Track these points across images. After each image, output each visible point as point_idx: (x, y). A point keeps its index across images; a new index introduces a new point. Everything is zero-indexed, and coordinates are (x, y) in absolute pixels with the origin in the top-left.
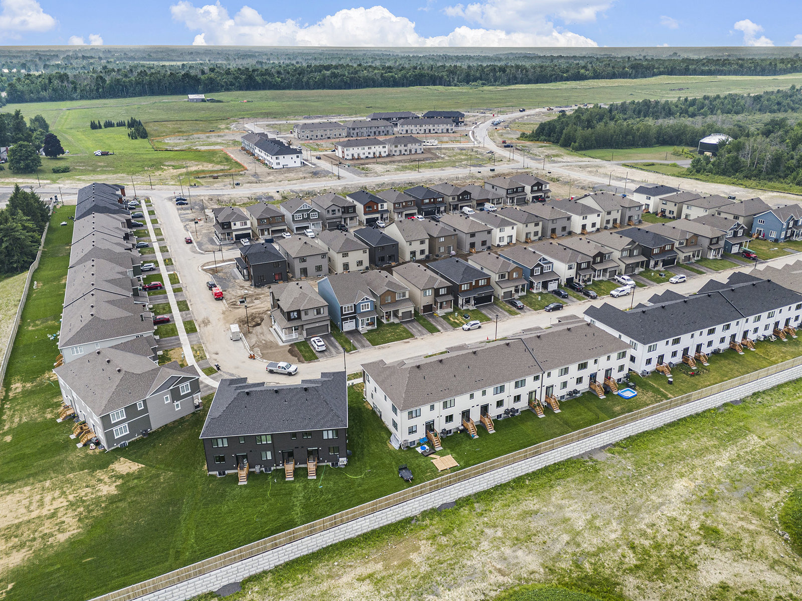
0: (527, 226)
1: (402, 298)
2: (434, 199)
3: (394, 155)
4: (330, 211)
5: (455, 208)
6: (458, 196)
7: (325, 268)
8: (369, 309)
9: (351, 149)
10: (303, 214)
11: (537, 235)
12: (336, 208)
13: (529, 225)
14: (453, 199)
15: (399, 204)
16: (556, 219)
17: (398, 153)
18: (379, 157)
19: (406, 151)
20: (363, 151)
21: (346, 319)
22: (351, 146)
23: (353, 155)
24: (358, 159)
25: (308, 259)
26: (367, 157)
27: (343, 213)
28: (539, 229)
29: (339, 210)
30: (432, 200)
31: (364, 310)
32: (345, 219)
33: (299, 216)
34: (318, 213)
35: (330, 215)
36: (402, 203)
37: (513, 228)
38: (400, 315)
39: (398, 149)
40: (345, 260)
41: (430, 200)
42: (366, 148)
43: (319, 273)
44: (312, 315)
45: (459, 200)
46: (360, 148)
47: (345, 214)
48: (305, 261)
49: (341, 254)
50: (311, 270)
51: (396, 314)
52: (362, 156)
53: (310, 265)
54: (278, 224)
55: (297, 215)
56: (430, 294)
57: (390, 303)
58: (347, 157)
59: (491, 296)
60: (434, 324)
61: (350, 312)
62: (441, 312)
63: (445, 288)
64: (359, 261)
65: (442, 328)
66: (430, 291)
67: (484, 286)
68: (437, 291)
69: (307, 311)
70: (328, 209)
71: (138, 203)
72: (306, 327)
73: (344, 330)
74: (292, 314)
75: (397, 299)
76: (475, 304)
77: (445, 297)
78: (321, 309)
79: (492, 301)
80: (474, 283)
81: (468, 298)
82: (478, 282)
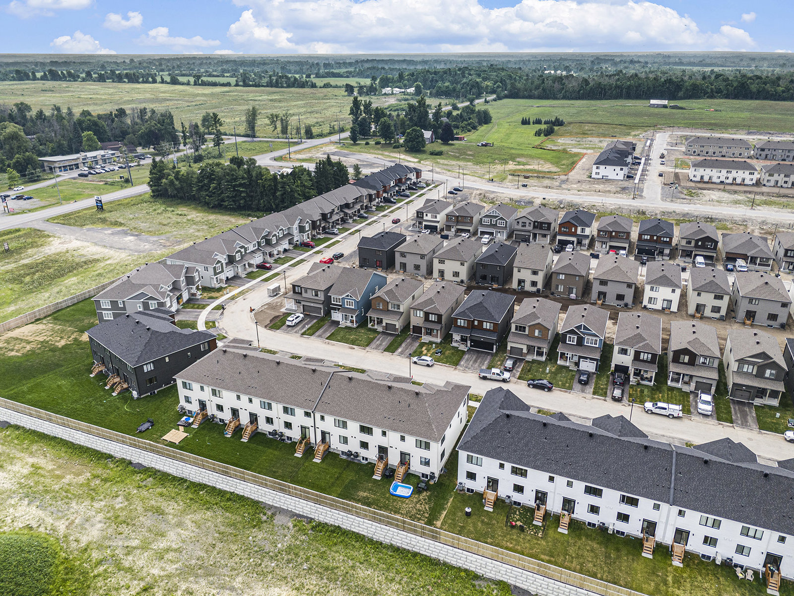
0: (699, 295)
1: (396, 310)
2: (658, 236)
3: (764, 185)
4: (520, 223)
5: (687, 254)
6: (697, 241)
7: (424, 269)
8: (353, 307)
9: (702, 170)
10: (491, 220)
11: (719, 312)
12: (528, 222)
13: (703, 294)
14: (689, 243)
15: (605, 232)
16: (759, 299)
17: (772, 183)
18: (740, 184)
19: (786, 182)
20: (719, 174)
21: (335, 309)
22: (702, 166)
23: (702, 177)
24: (707, 182)
25: (408, 255)
26: (722, 182)
27: (535, 227)
28: (724, 304)
29: (530, 223)
30: (655, 238)
31: (348, 306)
32: (535, 236)
33: (487, 221)
34: (506, 222)
35: (519, 227)
36: (611, 232)
37: (673, 291)
38: (384, 324)
39: (773, 179)
40: (441, 267)
41: (652, 236)
42: (724, 171)
43: (416, 272)
44: (310, 295)
45: (696, 246)
46: (715, 170)
47: (536, 230)
48: (405, 257)
49: (438, 260)
50: (410, 267)
51: (380, 322)
52: (715, 180)
53: (410, 261)
54: (465, 223)
55: (486, 219)
56: (422, 316)
57: (381, 310)
58: (694, 179)
59: (493, 344)
60: (403, 345)
61: (338, 303)
62: (425, 339)
63: (435, 314)
64: (456, 272)
65: (402, 351)
66: (422, 312)
67: (489, 330)
68: (427, 314)
69: (306, 290)
70: (518, 220)
71: (425, 186)
72: (303, 303)
73: (333, 319)
74: (297, 288)
75: (390, 309)
76: (471, 346)
77: (434, 324)
78: (319, 292)
79: (494, 351)
80: (476, 323)
81: (465, 336)
82: (481, 323)
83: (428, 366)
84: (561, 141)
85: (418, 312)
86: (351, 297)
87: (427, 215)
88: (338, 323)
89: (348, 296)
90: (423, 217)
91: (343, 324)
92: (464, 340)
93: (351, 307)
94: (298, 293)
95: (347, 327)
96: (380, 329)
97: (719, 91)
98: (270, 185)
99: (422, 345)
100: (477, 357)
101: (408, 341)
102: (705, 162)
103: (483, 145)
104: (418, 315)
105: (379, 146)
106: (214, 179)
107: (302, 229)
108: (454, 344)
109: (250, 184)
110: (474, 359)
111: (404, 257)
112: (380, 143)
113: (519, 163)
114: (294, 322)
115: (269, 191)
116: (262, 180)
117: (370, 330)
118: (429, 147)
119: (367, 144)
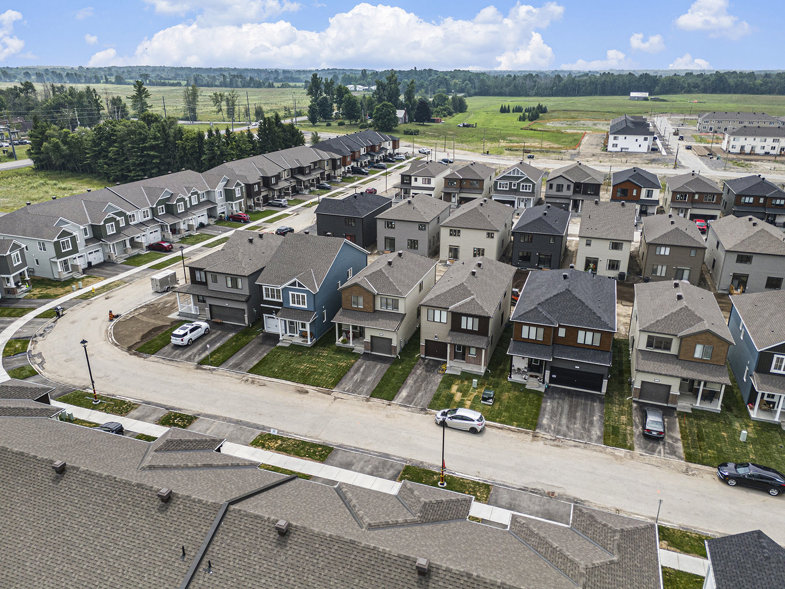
1: (390, 310)
2: (766, 198)
4: (554, 187)
8: (306, 307)
9: (742, 139)
10: (511, 183)
12: (565, 184)
15: (684, 195)
20: (763, 144)
21: (270, 311)
22: (742, 135)
23: (742, 148)
24: (750, 154)
26: (767, 154)
27: (575, 192)
29: (569, 187)
30: (762, 200)
31: (296, 305)
32: (576, 202)
33: (504, 185)
34: (534, 185)
35: (553, 192)
36: (694, 194)
38: (368, 339)
40: (454, 241)
41: (757, 198)
42: (770, 140)
44: (223, 285)
46: (758, 139)
47: (578, 195)
49: (448, 230)
50: (401, 244)
51: (359, 333)
52: (758, 150)
54: (471, 190)
55: (502, 182)
56: (444, 320)
57: (360, 311)
58: (732, 150)
59: (601, 377)
60: (410, 381)
61: (275, 300)
62: (454, 366)
63: (473, 316)
64: (479, 249)
65: (408, 396)
66: (444, 314)
67: (591, 347)
68: (456, 317)
69: (215, 274)
70: (551, 182)
71: (404, 158)
72: (209, 301)
73: (267, 330)
74: (198, 274)
75: (378, 308)
76: (552, 380)
77: (471, 337)
78: (239, 281)
79: (604, 390)
80: (562, 333)
81: (536, 361)
82: (572, 332)
83: (473, 431)
84: (550, 125)
85: (437, 312)
86: (300, 285)
87: (416, 180)
88: (275, 338)
89: (294, 284)
90: (410, 183)
91: (287, 339)
92: (534, 368)
93: (301, 306)
94: (201, 283)
95: (294, 347)
96: (359, 349)
97: (696, 86)
98: (193, 147)
99: (449, 380)
100: (570, 407)
101: (419, 372)
102: (745, 129)
103: (464, 126)
104: (437, 319)
105: (343, 127)
106: (115, 141)
107: (229, 195)
108: (516, 378)
109: (166, 146)
110: (566, 410)
111: (392, 227)
112: (344, 124)
113: (511, 141)
114: (186, 338)
115: (192, 154)
116: (181, 139)
117: (340, 350)
118: (402, 127)
119: (329, 125)
